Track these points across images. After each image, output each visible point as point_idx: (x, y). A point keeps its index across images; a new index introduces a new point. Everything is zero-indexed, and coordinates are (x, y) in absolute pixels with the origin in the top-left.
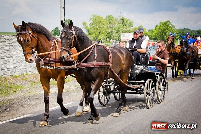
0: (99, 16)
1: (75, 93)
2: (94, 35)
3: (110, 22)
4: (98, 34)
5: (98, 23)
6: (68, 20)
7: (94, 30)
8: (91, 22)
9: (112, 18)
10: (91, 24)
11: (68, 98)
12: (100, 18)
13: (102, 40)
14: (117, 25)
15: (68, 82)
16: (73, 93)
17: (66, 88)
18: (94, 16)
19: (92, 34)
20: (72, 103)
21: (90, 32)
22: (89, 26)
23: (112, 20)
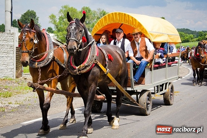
0: (72, 8)
8: (60, 16)
9: (89, 10)
10: (61, 18)
18: (65, 7)
19: (62, 31)
21: (59, 29)
22: (58, 21)
23: (89, 14)
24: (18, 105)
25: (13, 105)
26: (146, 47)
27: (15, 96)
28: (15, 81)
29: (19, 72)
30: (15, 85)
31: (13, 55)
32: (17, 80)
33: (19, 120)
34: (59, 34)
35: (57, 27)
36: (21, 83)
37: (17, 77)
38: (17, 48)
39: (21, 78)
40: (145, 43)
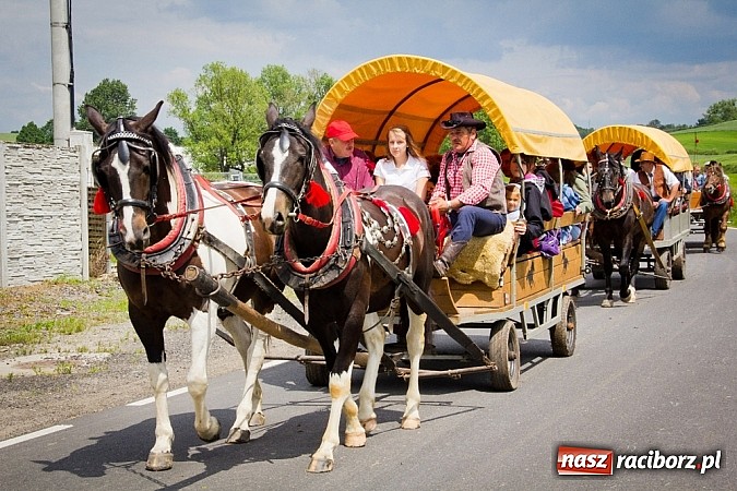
0: (233, 70)
1: (96, 381)
2: (214, 141)
3: (278, 95)
4: (230, 139)
5: (229, 97)
6: (111, 81)
7: (214, 124)
8: (201, 93)
9: (285, 76)
10: (204, 102)
11: (58, 403)
12: (238, 78)
13: (245, 164)
14: (302, 104)
15: (79, 330)
16: (88, 380)
17: (63, 358)
18: (214, 68)
19: (206, 139)
20: (67, 427)
21: (196, 131)
22: (194, 108)
23: (284, 85)
24: (106, 355)
25: (93, 355)
26: (665, 180)
27: (93, 328)
28: (89, 287)
29: (99, 259)
30: (89, 296)
31: (81, 211)
32: (95, 282)
33: (118, 397)
34: (198, 148)
35: (192, 129)
36: (105, 292)
37: (93, 275)
38: (89, 189)
39: (105, 276)
40: (663, 173)
